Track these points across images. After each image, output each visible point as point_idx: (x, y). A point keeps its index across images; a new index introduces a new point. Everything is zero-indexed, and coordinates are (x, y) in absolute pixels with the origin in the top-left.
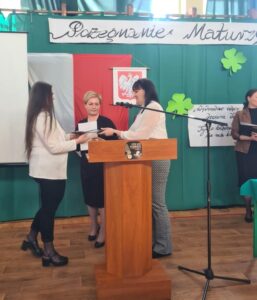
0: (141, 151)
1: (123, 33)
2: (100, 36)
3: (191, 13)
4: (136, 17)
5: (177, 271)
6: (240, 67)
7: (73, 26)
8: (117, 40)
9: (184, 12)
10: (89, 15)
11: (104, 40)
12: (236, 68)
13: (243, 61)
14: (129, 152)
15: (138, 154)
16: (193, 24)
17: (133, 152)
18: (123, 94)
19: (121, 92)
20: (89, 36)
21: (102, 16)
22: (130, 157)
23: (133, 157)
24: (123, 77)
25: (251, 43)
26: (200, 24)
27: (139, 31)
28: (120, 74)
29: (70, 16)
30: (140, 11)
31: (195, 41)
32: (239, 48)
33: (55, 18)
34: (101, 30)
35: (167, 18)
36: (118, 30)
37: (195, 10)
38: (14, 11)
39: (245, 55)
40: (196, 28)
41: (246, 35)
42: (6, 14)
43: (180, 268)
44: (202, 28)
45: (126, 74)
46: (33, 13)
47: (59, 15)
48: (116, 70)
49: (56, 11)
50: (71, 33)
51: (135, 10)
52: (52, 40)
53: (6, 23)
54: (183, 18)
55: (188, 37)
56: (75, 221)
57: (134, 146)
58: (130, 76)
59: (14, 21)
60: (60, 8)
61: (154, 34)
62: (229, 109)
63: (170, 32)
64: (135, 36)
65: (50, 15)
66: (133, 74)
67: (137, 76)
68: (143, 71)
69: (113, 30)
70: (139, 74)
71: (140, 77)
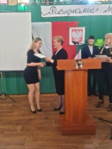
0: (83, 64)
1: (75, 11)
2: (64, 13)
4: (81, 3)
5: (98, 120)
7: (52, 9)
8: (72, 15)
10: (59, 3)
11: (66, 15)
14: (77, 65)
16: (108, 5)
17: (79, 65)
19: (73, 39)
20: (59, 13)
21: (65, 3)
22: (77, 67)
23: (79, 68)
24: (74, 32)
27: (82, 10)
28: (73, 31)
29: (50, 4)
31: (109, 13)
33: (44, 5)
34: (64, 10)
35: (96, 3)
36: (72, 10)
38: (26, 3)
40: (109, 7)
42: (23, 5)
43: (100, 119)
45: (75, 30)
46: (35, 4)
47: (45, 4)
48: (71, 29)
49: (44, 2)
50: (51, 12)
52: (42, 16)
53: (23, 9)
54: (103, 3)
55: (105, 11)
56: (52, 95)
57: (79, 62)
58: (77, 31)
59: (26, 8)
60: (46, 1)
61: (89, 11)
63: (97, 10)
64: (80, 12)
65: (42, 4)
66: (79, 30)
67: (80, 32)
68: (84, 29)
69: (70, 10)
70: (82, 30)
71: (82, 32)
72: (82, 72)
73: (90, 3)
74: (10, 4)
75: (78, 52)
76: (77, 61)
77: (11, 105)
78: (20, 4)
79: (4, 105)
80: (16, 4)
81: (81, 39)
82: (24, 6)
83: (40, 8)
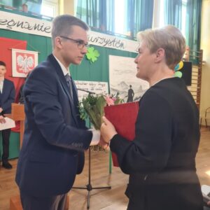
1: (20, 25)
2: (2, 23)
4: (30, 15)
6: (96, 59)
8: (15, 28)
11: (5, 27)
12: (94, 59)
13: (98, 55)
18: (20, 69)
19: (18, 68)
24: (20, 57)
25: (102, 45)
27: (32, 25)
28: (18, 54)
30: (33, 11)
32: (96, 47)
34: (2, 19)
36: (16, 21)
39: (99, 52)
41: (99, 40)
45: (23, 55)
48: (14, 51)
58: (26, 57)
61: (43, 29)
62: (90, 85)
64: (28, 28)
66: (29, 55)
67: (31, 58)
68: (36, 54)
69: (12, 21)
71: (34, 58)
73: (44, 17)
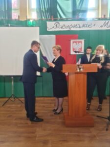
0: (83, 68)
1: (75, 26)
2: (66, 27)
3: (103, 17)
4: (81, 20)
7: (56, 24)
8: (73, 29)
9: (100, 17)
10: (62, 20)
11: (68, 29)
14: (78, 69)
15: (82, 70)
16: (104, 21)
17: (80, 69)
19: (73, 49)
20: (62, 28)
21: (67, 20)
22: (78, 71)
23: (80, 71)
26: (107, 21)
27: (81, 25)
28: (73, 42)
29: (55, 20)
30: (82, 17)
31: (105, 28)
34: (67, 25)
35: (93, 20)
36: (73, 25)
37: (105, 16)
38: (34, 19)
40: (105, 23)
42: (31, 21)
43: (98, 116)
44: (108, 23)
45: (76, 42)
46: (42, 20)
47: (50, 20)
48: (72, 41)
50: (55, 27)
51: (80, 17)
52: (48, 30)
53: (32, 24)
54: (99, 19)
55: (102, 27)
57: (80, 67)
59: (34, 24)
60: (51, 18)
61: (87, 26)
63: (94, 25)
64: (80, 27)
65: (47, 20)
66: (79, 42)
67: (80, 43)
68: (83, 41)
69: (71, 25)
70: (81, 42)
72: (82, 75)
73: (88, 19)
74: (21, 20)
75: (78, 60)
76: (78, 65)
77: (19, 105)
78: (29, 19)
79: (13, 105)
80: (26, 19)
81: (81, 49)
82: (33, 22)
83: (46, 23)
